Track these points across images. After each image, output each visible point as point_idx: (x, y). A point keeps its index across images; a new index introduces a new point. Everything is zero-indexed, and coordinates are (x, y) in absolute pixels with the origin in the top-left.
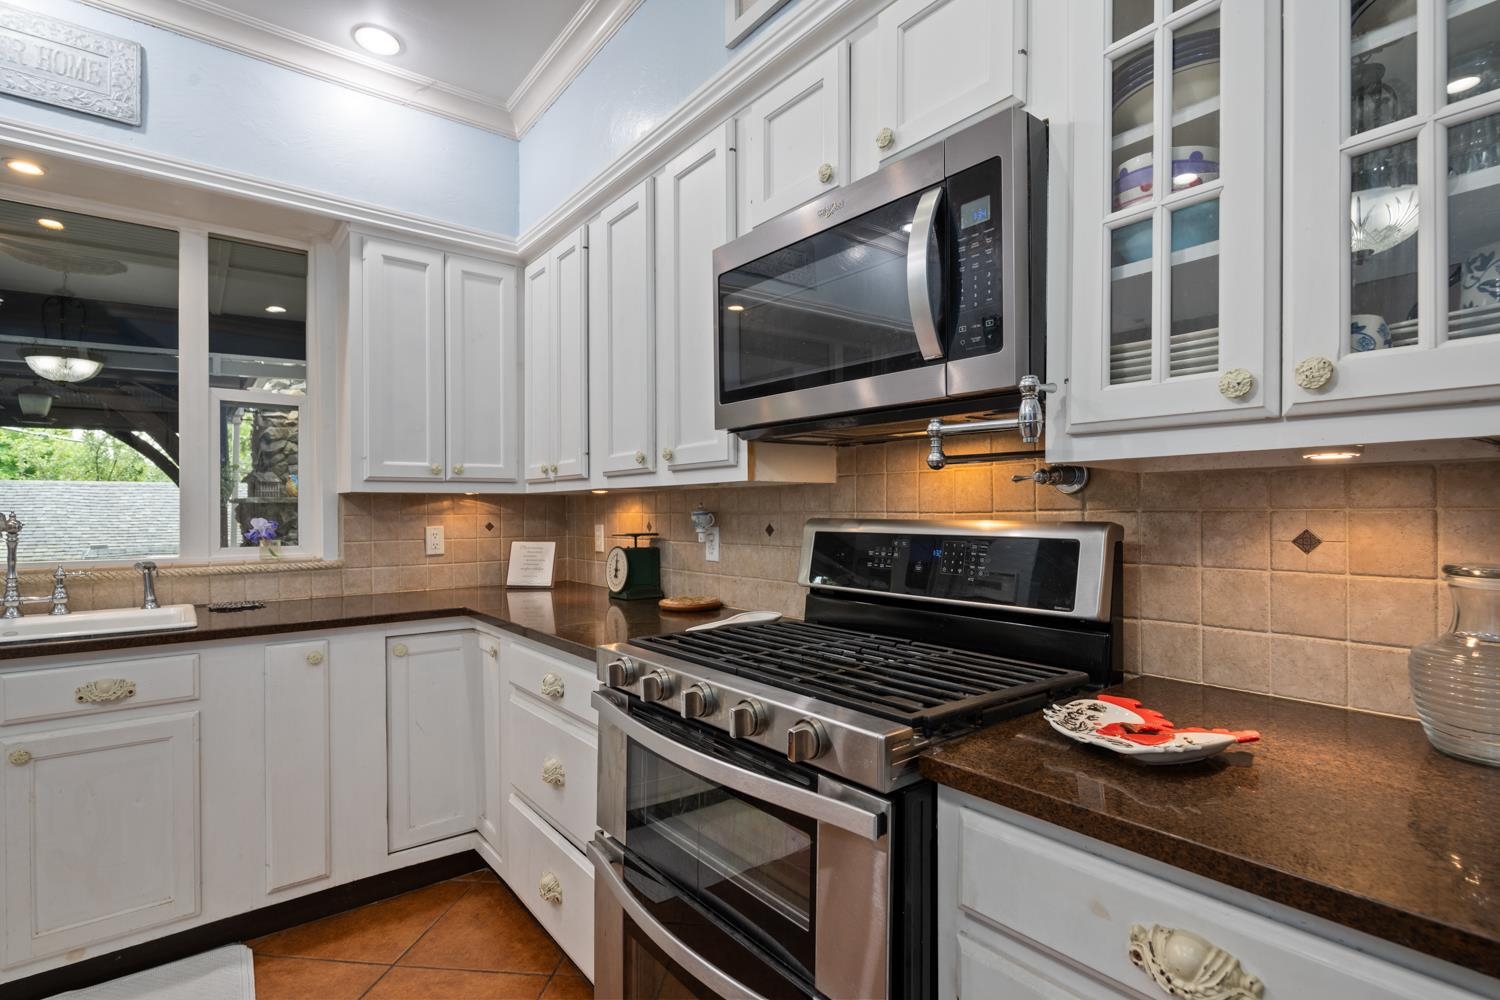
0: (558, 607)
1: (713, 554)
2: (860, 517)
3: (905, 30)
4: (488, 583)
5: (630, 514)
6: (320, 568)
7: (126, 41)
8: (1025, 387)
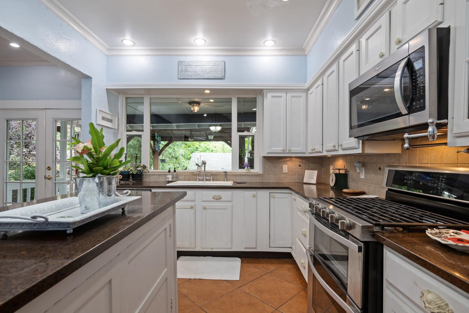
0: (318, 189)
1: (362, 176)
2: (409, 165)
3: (405, 4)
4: (299, 182)
5: (339, 163)
6: (258, 175)
7: (222, 61)
8: (430, 122)
